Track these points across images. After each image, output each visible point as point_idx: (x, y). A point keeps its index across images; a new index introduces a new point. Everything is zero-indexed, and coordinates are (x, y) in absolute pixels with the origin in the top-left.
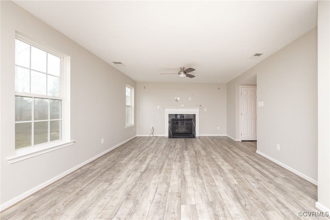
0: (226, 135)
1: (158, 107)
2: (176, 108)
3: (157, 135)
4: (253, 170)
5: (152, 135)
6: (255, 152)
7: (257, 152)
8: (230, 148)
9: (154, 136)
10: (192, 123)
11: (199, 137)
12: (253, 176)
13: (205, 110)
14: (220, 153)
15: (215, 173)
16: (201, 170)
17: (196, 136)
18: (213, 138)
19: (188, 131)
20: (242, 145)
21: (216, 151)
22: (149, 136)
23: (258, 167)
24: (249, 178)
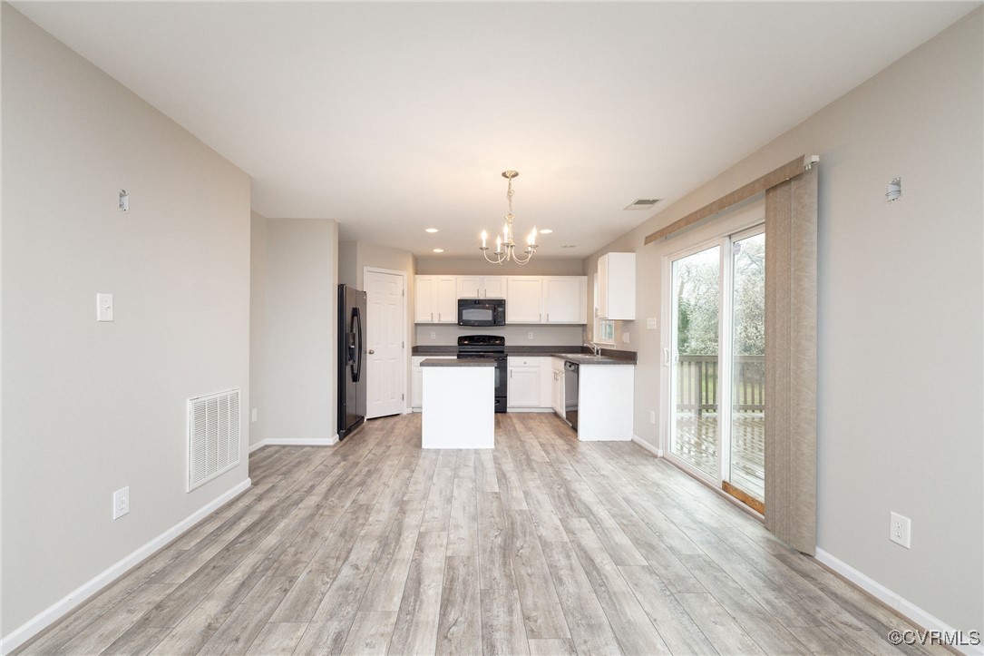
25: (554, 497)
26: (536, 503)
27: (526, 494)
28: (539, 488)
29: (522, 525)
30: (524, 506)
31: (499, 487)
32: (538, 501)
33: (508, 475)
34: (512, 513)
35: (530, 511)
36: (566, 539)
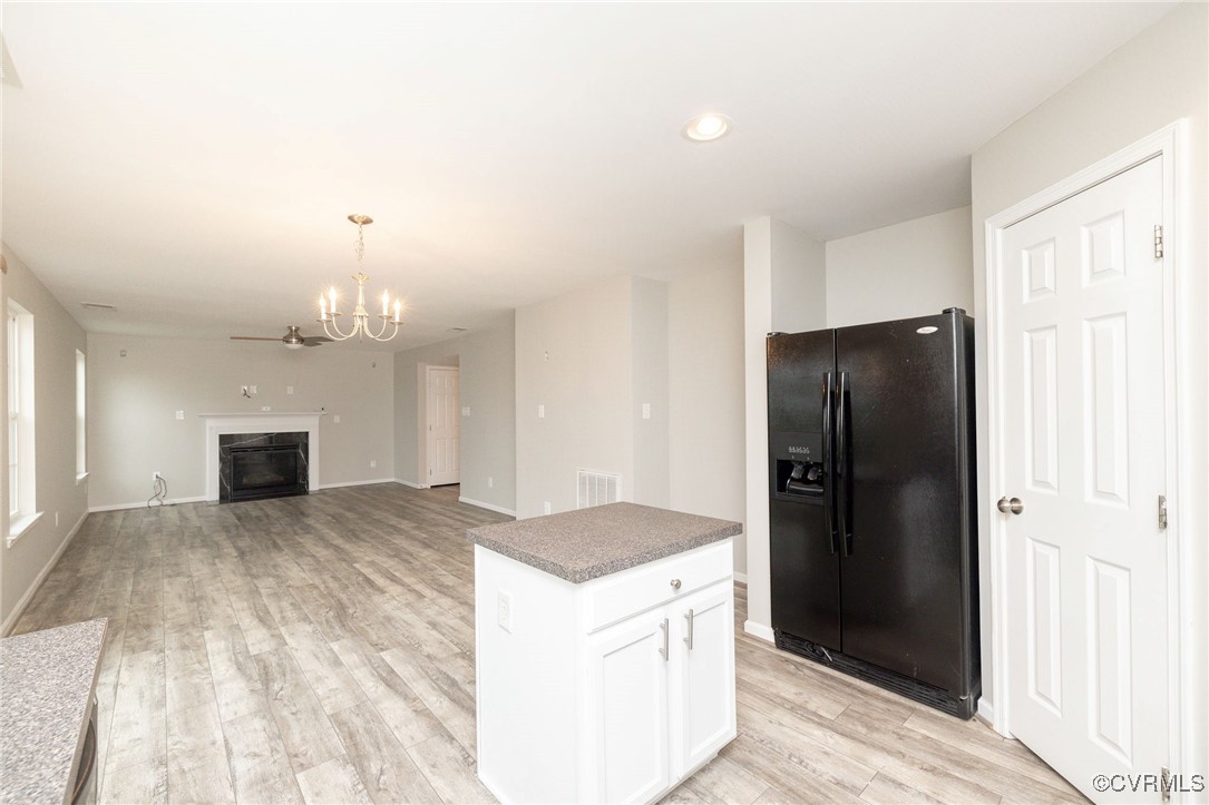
0: (393, 480)
1: (180, 415)
2: (250, 416)
3: (177, 501)
4: (450, 522)
5: (155, 503)
6: (457, 501)
7: (461, 499)
8: (408, 501)
9: (165, 502)
10: (296, 456)
11: (322, 492)
12: (451, 526)
13: (337, 419)
14: (388, 511)
15: (390, 534)
16: (362, 536)
17: (311, 489)
18: (361, 488)
19: (282, 479)
20: (433, 494)
21: (380, 509)
22: (145, 504)
23: (459, 517)
24: (444, 529)
25: (293, 671)
26: (320, 655)
27: (337, 663)
28: (319, 679)
29: (332, 627)
30: (335, 646)
31: (383, 660)
32: (318, 658)
33: (382, 688)
34: (348, 635)
35: (326, 642)
36: (283, 630)
